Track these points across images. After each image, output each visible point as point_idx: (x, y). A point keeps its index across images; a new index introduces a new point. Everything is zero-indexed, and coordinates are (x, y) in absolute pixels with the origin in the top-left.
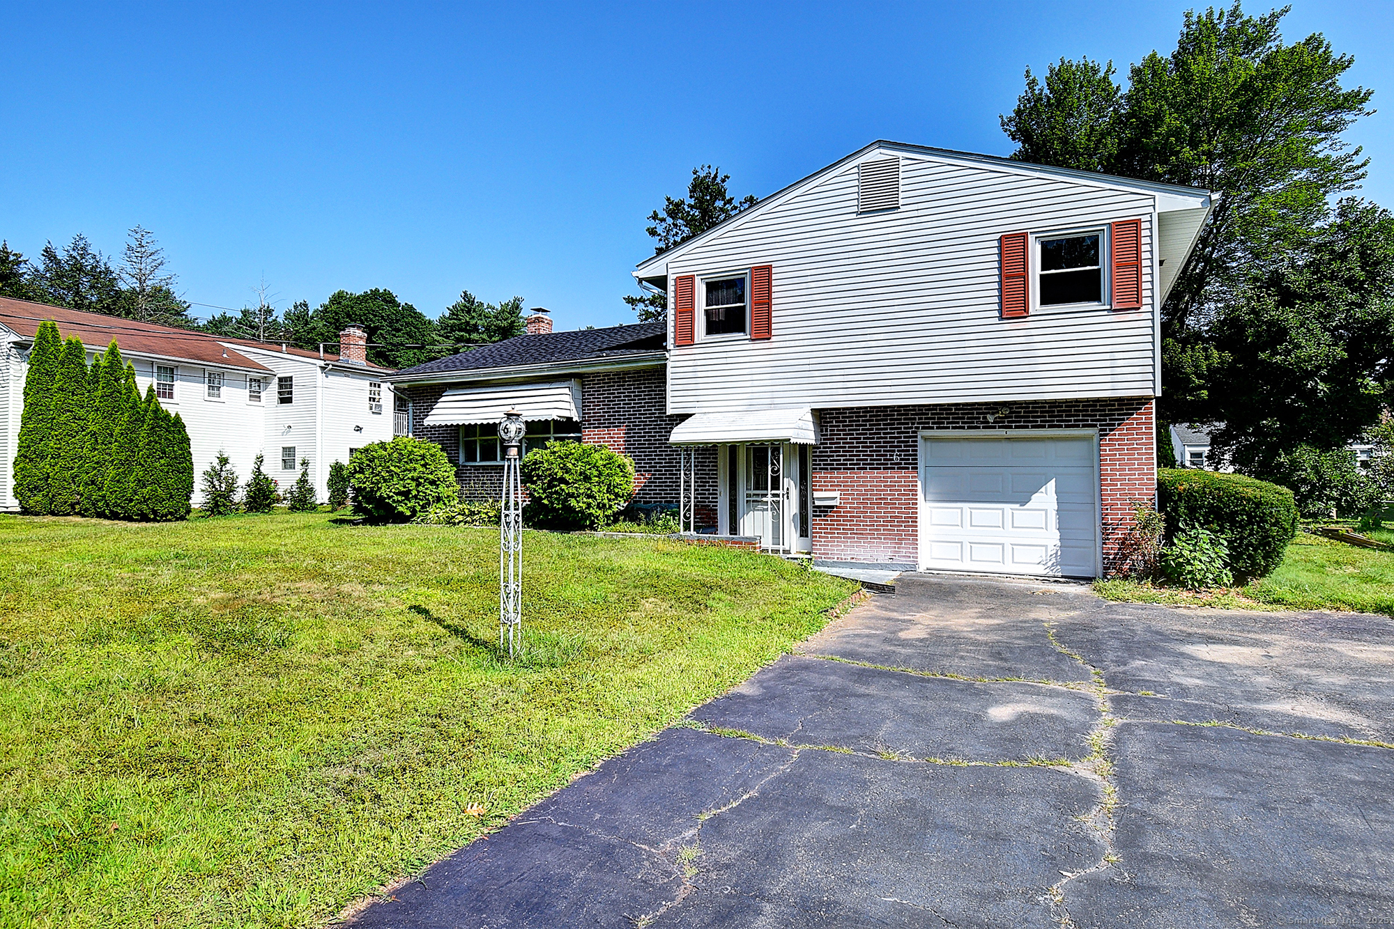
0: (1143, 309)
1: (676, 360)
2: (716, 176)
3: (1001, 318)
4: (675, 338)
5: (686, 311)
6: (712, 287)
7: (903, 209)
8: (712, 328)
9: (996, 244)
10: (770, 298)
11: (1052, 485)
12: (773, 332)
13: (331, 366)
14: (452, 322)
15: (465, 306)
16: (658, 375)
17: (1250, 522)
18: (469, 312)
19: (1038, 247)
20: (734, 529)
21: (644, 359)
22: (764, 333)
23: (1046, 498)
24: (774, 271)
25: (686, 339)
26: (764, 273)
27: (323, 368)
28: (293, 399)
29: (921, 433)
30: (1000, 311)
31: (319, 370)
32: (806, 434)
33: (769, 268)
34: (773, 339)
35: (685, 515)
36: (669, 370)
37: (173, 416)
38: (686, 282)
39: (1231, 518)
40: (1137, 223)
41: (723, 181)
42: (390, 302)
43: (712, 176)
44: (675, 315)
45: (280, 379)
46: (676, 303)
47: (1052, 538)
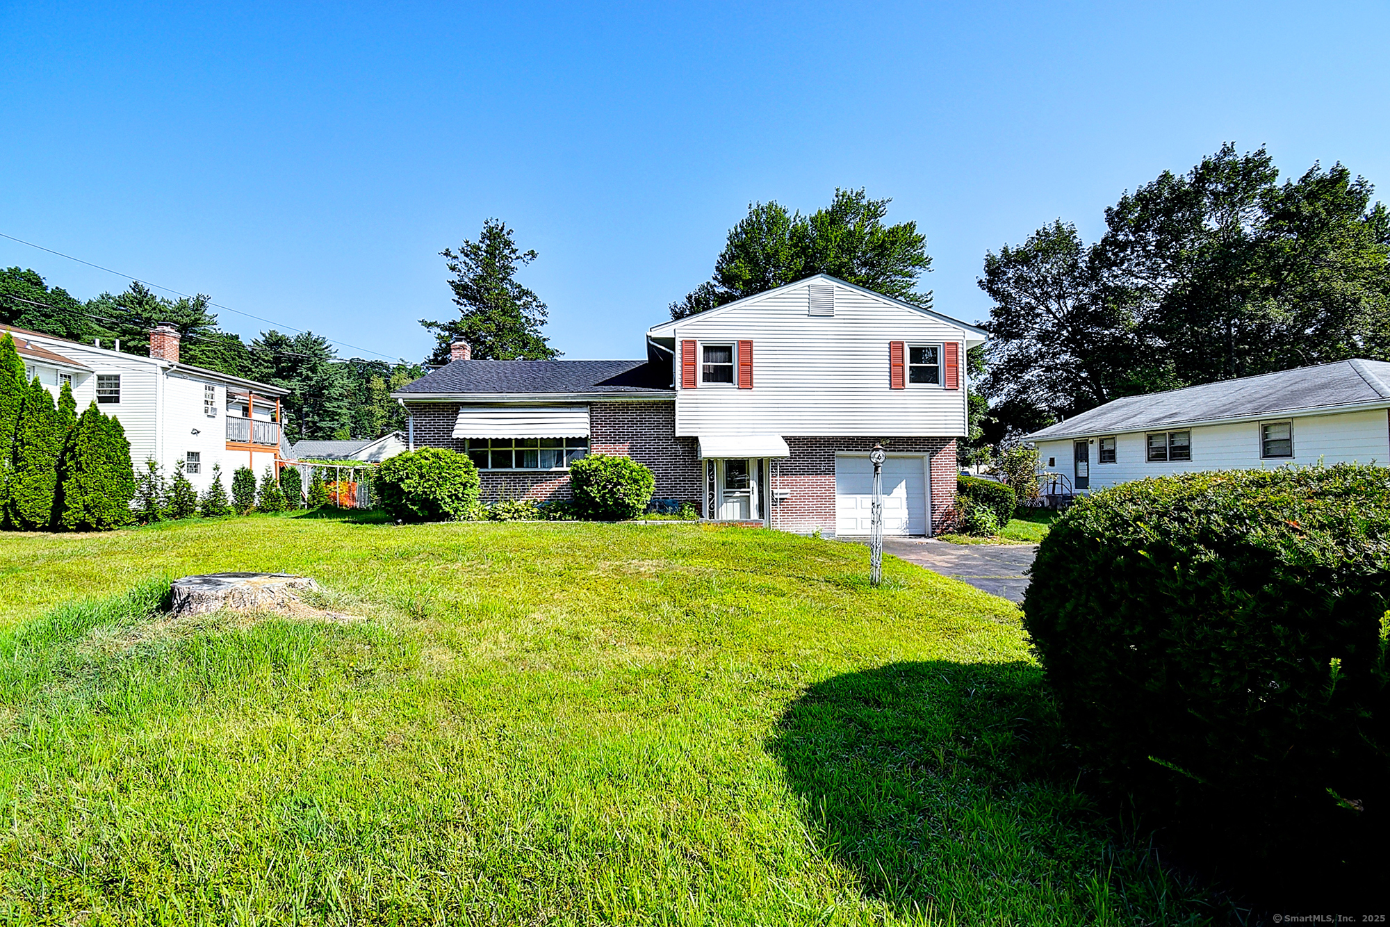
0: (959, 390)
1: (682, 399)
3: (891, 388)
4: (682, 383)
5: (690, 363)
6: (707, 349)
7: (835, 317)
8: (707, 378)
9: (888, 346)
10: (751, 362)
11: (904, 483)
12: (754, 385)
13: (175, 368)
14: (118, 312)
15: (136, 298)
16: (670, 406)
17: (1001, 502)
18: (140, 304)
19: (909, 350)
21: (660, 395)
22: (747, 383)
23: (901, 491)
24: (754, 344)
25: (690, 384)
26: (747, 345)
27: (164, 369)
28: (121, 399)
29: (837, 453)
30: (890, 384)
31: (160, 371)
32: (784, 450)
33: (751, 342)
34: (753, 389)
35: (710, 507)
36: (677, 405)
37: (110, 418)
38: (690, 345)
39: (993, 500)
40: (956, 344)
42: (36, 284)
44: (682, 366)
45: (100, 378)
46: (682, 358)
47: (904, 514)
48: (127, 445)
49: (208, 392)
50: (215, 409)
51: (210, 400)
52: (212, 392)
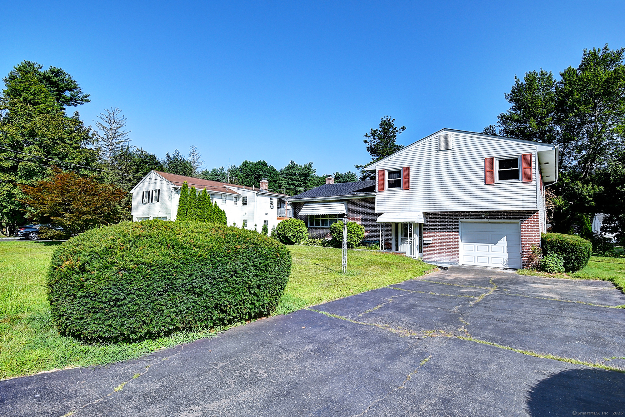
0: (533, 182)
1: (379, 196)
2: (390, 119)
3: (485, 184)
4: (378, 189)
5: (382, 181)
6: (390, 173)
7: (452, 150)
8: (390, 186)
9: (483, 161)
10: (409, 177)
11: (505, 238)
12: (410, 188)
13: (259, 193)
14: (286, 172)
15: (291, 166)
16: (373, 200)
17: (572, 251)
18: (293, 168)
19: (498, 162)
20: (397, 249)
21: (368, 195)
22: (407, 187)
23: (503, 242)
24: (410, 168)
25: (382, 189)
26: (407, 169)
28: (247, 204)
29: (460, 220)
30: (485, 182)
31: (256, 194)
32: (422, 221)
33: (409, 168)
34: (410, 190)
36: (376, 199)
37: (222, 211)
38: (382, 172)
39: (565, 250)
40: (530, 155)
41: (393, 121)
42: (265, 165)
43: (388, 120)
44: (378, 182)
45: (243, 198)
46: (378, 178)
47: (506, 256)
48: (226, 218)
49: (271, 200)
50: (273, 206)
51: (272, 203)
52: (272, 201)
